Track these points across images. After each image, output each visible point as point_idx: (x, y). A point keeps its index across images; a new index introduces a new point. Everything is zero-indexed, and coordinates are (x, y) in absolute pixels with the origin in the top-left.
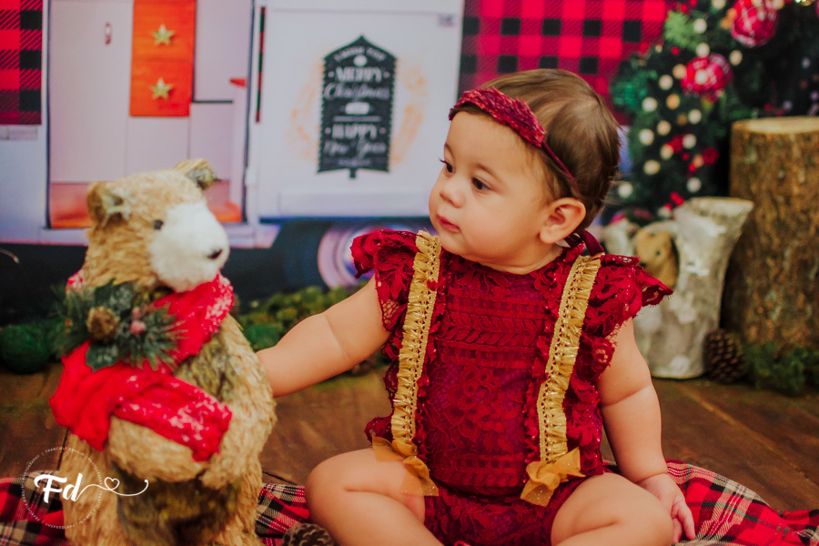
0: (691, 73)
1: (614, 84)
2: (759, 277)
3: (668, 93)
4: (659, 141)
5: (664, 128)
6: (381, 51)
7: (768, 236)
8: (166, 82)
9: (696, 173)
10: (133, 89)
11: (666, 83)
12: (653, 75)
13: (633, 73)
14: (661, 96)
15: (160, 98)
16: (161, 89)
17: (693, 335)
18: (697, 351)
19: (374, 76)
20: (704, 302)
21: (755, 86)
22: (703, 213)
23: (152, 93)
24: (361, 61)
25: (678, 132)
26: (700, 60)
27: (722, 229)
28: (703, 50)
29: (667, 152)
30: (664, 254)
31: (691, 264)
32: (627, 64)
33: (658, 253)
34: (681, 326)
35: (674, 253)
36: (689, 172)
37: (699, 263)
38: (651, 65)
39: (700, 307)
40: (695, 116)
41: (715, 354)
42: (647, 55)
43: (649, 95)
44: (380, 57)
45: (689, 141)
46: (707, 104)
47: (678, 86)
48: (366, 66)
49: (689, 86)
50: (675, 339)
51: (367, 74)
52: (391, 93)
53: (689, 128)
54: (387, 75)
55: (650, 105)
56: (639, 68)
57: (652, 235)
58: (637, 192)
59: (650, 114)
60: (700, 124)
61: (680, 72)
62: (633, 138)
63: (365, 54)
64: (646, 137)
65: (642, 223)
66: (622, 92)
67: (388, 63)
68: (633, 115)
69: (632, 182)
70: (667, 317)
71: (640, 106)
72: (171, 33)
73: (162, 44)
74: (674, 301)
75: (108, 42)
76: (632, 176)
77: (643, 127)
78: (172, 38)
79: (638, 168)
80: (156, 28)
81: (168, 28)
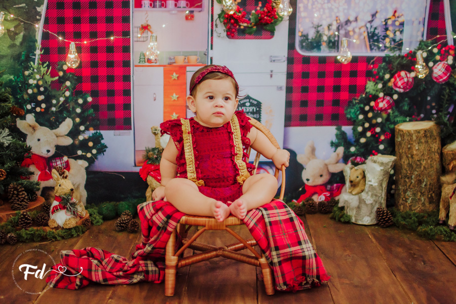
0: (377, 104)
1: (347, 110)
2: (404, 186)
3: (368, 112)
4: (365, 130)
5: (367, 125)
6: (255, 100)
7: (405, 169)
8: (176, 114)
9: (382, 142)
11: (367, 108)
12: (362, 106)
13: (354, 105)
14: (365, 113)
17: (372, 208)
18: (374, 215)
19: (253, 110)
20: (376, 195)
21: (406, 108)
22: (375, 162)
24: (248, 104)
25: (372, 127)
26: (381, 98)
27: (382, 168)
28: (381, 95)
29: (369, 134)
30: (360, 177)
31: (370, 181)
32: (351, 102)
33: (358, 177)
34: (367, 205)
35: (364, 177)
36: (379, 142)
37: (373, 181)
38: (361, 102)
39: (374, 198)
40: (379, 120)
41: (380, 216)
42: (359, 98)
43: (360, 114)
44: (255, 103)
45: (378, 130)
46: (385, 115)
47: (372, 109)
48: (250, 106)
49: (377, 109)
50: (364, 210)
51: (251, 109)
52: (260, 116)
53: (377, 125)
54: (258, 109)
55: (361, 117)
56: (356, 103)
57: (356, 170)
58: (357, 150)
59: (361, 120)
60: (381, 122)
61: (372, 104)
62: (354, 130)
63: (249, 102)
64: (360, 129)
65: (355, 164)
66: (350, 112)
67: (259, 105)
68: (355, 121)
69: (355, 146)
70: (361, 201)
71: (357, 118)
72: (177, 96)
73: (174, 100)
74: (364, 195)
75: (155, 100)
76: (355, 144)
77: (359, 125)
78: (178, 98)
79: (357, 141)
80: (172, 94)
81: (177, 94)
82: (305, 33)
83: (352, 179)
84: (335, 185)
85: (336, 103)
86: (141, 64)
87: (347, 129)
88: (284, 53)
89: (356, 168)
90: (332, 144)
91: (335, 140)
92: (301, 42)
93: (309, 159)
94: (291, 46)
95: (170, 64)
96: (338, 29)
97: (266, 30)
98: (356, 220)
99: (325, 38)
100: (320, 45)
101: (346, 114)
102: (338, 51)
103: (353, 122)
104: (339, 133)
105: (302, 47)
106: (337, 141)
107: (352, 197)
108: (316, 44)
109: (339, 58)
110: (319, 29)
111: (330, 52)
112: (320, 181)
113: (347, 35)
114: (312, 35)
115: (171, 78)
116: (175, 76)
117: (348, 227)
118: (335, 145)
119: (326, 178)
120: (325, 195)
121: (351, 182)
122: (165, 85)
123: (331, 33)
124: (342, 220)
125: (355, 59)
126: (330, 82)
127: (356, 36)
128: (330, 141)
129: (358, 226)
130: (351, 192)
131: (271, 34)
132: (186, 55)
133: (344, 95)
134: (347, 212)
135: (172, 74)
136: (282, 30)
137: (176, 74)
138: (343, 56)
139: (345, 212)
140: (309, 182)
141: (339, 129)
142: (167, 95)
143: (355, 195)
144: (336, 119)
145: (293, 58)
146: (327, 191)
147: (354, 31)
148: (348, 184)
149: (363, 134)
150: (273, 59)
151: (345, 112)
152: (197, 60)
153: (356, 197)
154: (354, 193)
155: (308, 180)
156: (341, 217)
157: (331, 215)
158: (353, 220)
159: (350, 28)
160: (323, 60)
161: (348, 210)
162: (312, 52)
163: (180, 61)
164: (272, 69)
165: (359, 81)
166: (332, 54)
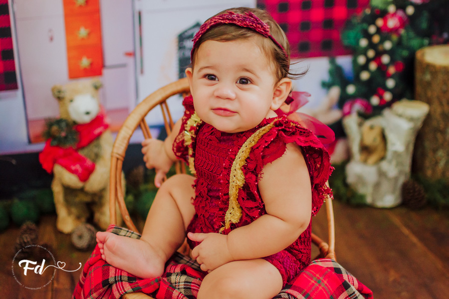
0: (386, 22)
1: (343, 33)
3: (373, 35)
4: (369, 61)
5: (371, 53)
8: (88, 58)
9: (391, 77)
10: (70, 65)
11: (372, 29)
12: (365, 26)
14: (369, 36)
15: (85, 69)
16: (85, 62)
17: (397, 183)
20: (401, 164)
21: (424, 25)
25: (379, 55)
26: (391, 14)
27: (411, 126)
28: (392, 9)
29: (373, 66)
30: (379, 140)
31: (393, 145)
34: (389, 180)
36: (387, 76)
37: (398, 144)
38: (364, 21)
40: (388, 45)
45: (386, 59)
46: (395, 37)
47: (379, 31)
49: (385, 30)
50: (386, 186)
53: (385, 52)
55: (364, 43)
57: (372, 128)
58: (358, 91)
59: (364, 48)
61: (380, 22)
62: (355, 62)
64: (362, 60)
68: (354, 48)
69: (354, 84)
70: (382, 174)
71: (358, 44)
72: (87, 31)
73: (83, 39)
74: (384, 165)
75: (51, 39)
76: (354, 81)
78: (89, 34)
79: (357, 76)
80: (79, 29)
81: (86, 28)
85: (329, 24)
87: (344, 62)
90: (324, 84)
91: (326, 78)
98: (374, 201)
101: (342, 40)
103: (353, 51)
104: (332, 67)
106: (330, 79)
118: (327, 86)
128: (320, 81)
130: (365, 161)
141: (332, 62)
142: (70, 30)
143: (372, 164)
144: (328, 48)
149: (365, 67)
151: (341, 36)
153: (373, 169)
154: (369, 163)
156: (351, 198)
161: (360, 187)
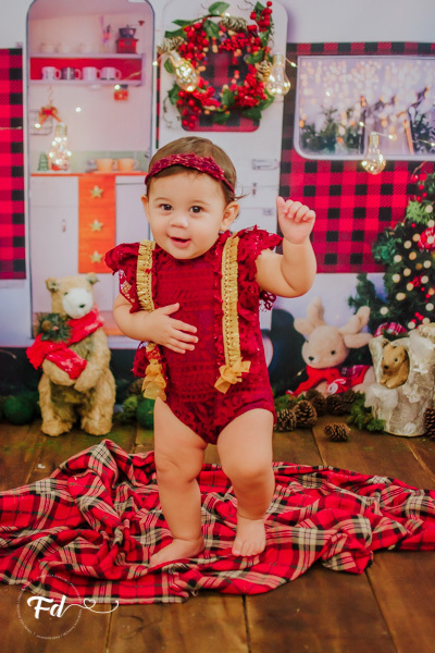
0: (424, 238)
1: (375, 247)
3: (409, 251)
4: (405, 280)
5: (407, 272)
8: (99, 253)
9: (430, 300)
10: (80, 258)
11: (408, 245)
12: (400, 240)
13: (387, 240)
14: (405, 253)
15: (96, 263)
16: (97, 257)
17: (419, 409)
18: (420, 420)
20: (425, 389)
22: (424, 335)
23: (90, 259)
25: (416, 275)
26: (430, 230)
28: (431, 224)
29: (410, 287)
30: (400, 360)
31: (416, 367)
32: (384, 235)
33: (396, 360)
34: (410, 405)
35: (407, 359)
36: (426, 299)
37: (421, 366)
38: (398, 234)
39: (422, 393)
40: (427, 264)
41: (429, 423)
42: (396, 229)
43: (395, 254)
45: (425, 280)
47: (415, 246)
49: (423, 246)
50: (406, 412)
53: (424, 272)
55: (398, 259)
56: (390, 237)
57: (393, 347)
58: (391, 312)
59: (399, 264)
60: (431, 269)
61: (417, 237)
62: (387, 279)
64: (396, 278)
65: (391, 338)
66: (380, 251)
68: (387, 265)
69: (388, 306)
70: (401, 398)
71: (392, 260)
72: (101, 224)
73: (96, 232)
74: (405, 389)
75: (64, 230)
76: (388, 302)
77: (394, 273)
78: (102, 227)
79: (392, 297)
80: (92, 222)
81: (100, 221)
82: (309, 123)
83: (387, 363)
84: (355, 367)
85: (358, 235)
86: (42, 172)
87: (376, 278)
88: (275, 154)
89: (392, 343)
90: (351, 302)
91: (355, 295)
92: (303, 138)
93: (314, 327)
94: (287, 144)
95: (90, 172)
96: (363, 118)
97: (247, 118)
98: (393, 429)
99: (342, 131)
100: (335, 142)
101: (373, 254)
102: (362, 153)
103: (383, 267)
104: (361, 283)
105: (304, 145)
106: (358, 297)
107: (386, 391)
108: (327, 141)
109: (364, 164)
110: (333, 116)
111: (350, 153)
112: (330, 361)
113: (377, 127)
114: (320, 125)
115: (90, 195)
116: (97, 191)
117: (379, 440)
118: (355, 304)
119: (340, 356)
120: (338, 383)
121: (386, 367)
122: (81, 207)
123: (352, 122)
124: (370, 427)
125: (392, 167)
126: (348, 202)
127: (392, 128)
128: (347, 297)
129: (394, 439)
130: (385, 384)
131: (254, 124)
132: (116, 157)
133: (371, 224)
134: (377, 416)
135: (92, 188)
136: (272, 117)
137: (100, 187)
138: (370, 161)
139: (374, 415)
140: (314, 361)
141: (363, 278)
142: (84, 222)
143: (392, 388)
144: (359, 261)
145: (289, 164)
146: (342, 376)
147: (388, 120)
148: (378, 369)
149: (401, 287)
150: (258, 164)
151: (373, 251)
152: (133, 165)
153: (393, 393)
154: (389, 386)
155: (311, 359)
156: (368, 423)
157: (349, 418)
158: (388, 428)
159: (382, 115)
160: (338, 166)
161: (379, 412)
162: (320, 154)
163: (106, 167)
164: (254, 181)
165: (396, 200)
166: (354, 157)
